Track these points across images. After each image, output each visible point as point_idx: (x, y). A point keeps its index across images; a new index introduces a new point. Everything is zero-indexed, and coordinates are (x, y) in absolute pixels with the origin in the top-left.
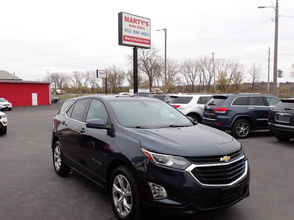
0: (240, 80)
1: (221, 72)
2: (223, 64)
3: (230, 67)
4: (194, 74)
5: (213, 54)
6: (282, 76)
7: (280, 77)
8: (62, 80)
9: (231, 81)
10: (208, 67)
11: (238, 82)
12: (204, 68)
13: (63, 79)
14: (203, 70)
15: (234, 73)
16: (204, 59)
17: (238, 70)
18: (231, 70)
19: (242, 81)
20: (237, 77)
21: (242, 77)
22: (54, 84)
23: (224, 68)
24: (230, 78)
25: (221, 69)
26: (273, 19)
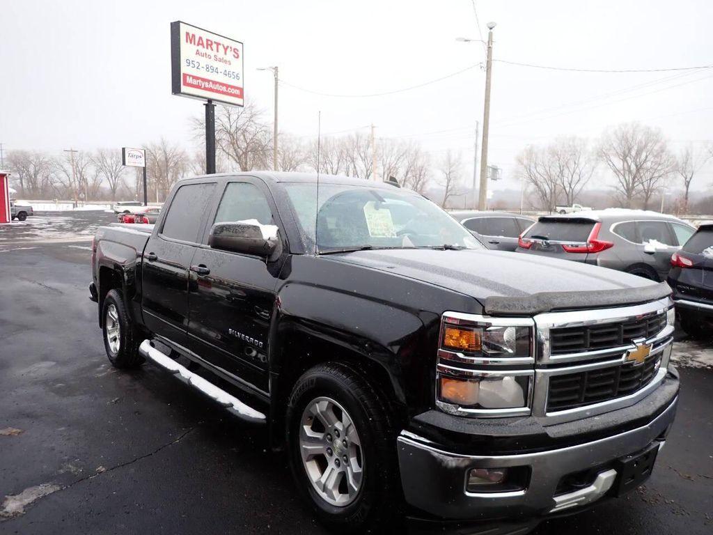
0: (424, 183)
1: (387, 166)
2: (393, 149)
3: (405, 156)
4: (335, 167)
5: (373, 127)
6: (498, 176)
7: (494, 179)
8: (37, 168)
9: (406, 183)
10: (363, 155)
11: (418, 186)
12: (356, 155)
13: (40, 166)
14: (353, 161)
15: (412, 168)
16: (355, 137)
17: (419, 163)
18: (406, 161)
19: (426, 184)
20: (418, 176)
21: (426, 177)
22: (18, 176)
23: (393, 158)
24: (404, 179)
25: (389, 160)
26: (482, 65)
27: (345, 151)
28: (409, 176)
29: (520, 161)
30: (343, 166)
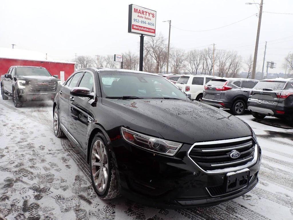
0: (238, 70)
1: (221, 62)
2: (224, 54)
3: (230, 57)
4: (198, 62)
5: (214, 45)
6: (274, 67)
7: (272, 67)
8: (87, 62)
9: (230, 70)
10: (210, 57)
11: (235, 71)
12: (207, 57)
13: (88, 62)
14: (206, 60)
15: (233, 63)
16: (208, 50)
17: (236, 60)
18: (230, 60)
20: (235, 66)
21: (239, 67)
22: (81, 65)
23: (224, 58)
24: (229, 67)
25: (222, 59)
26: (257, 14)
27: (203, 56)
28: (231, 66)
29: (287, 59)
30: (202, 62)
